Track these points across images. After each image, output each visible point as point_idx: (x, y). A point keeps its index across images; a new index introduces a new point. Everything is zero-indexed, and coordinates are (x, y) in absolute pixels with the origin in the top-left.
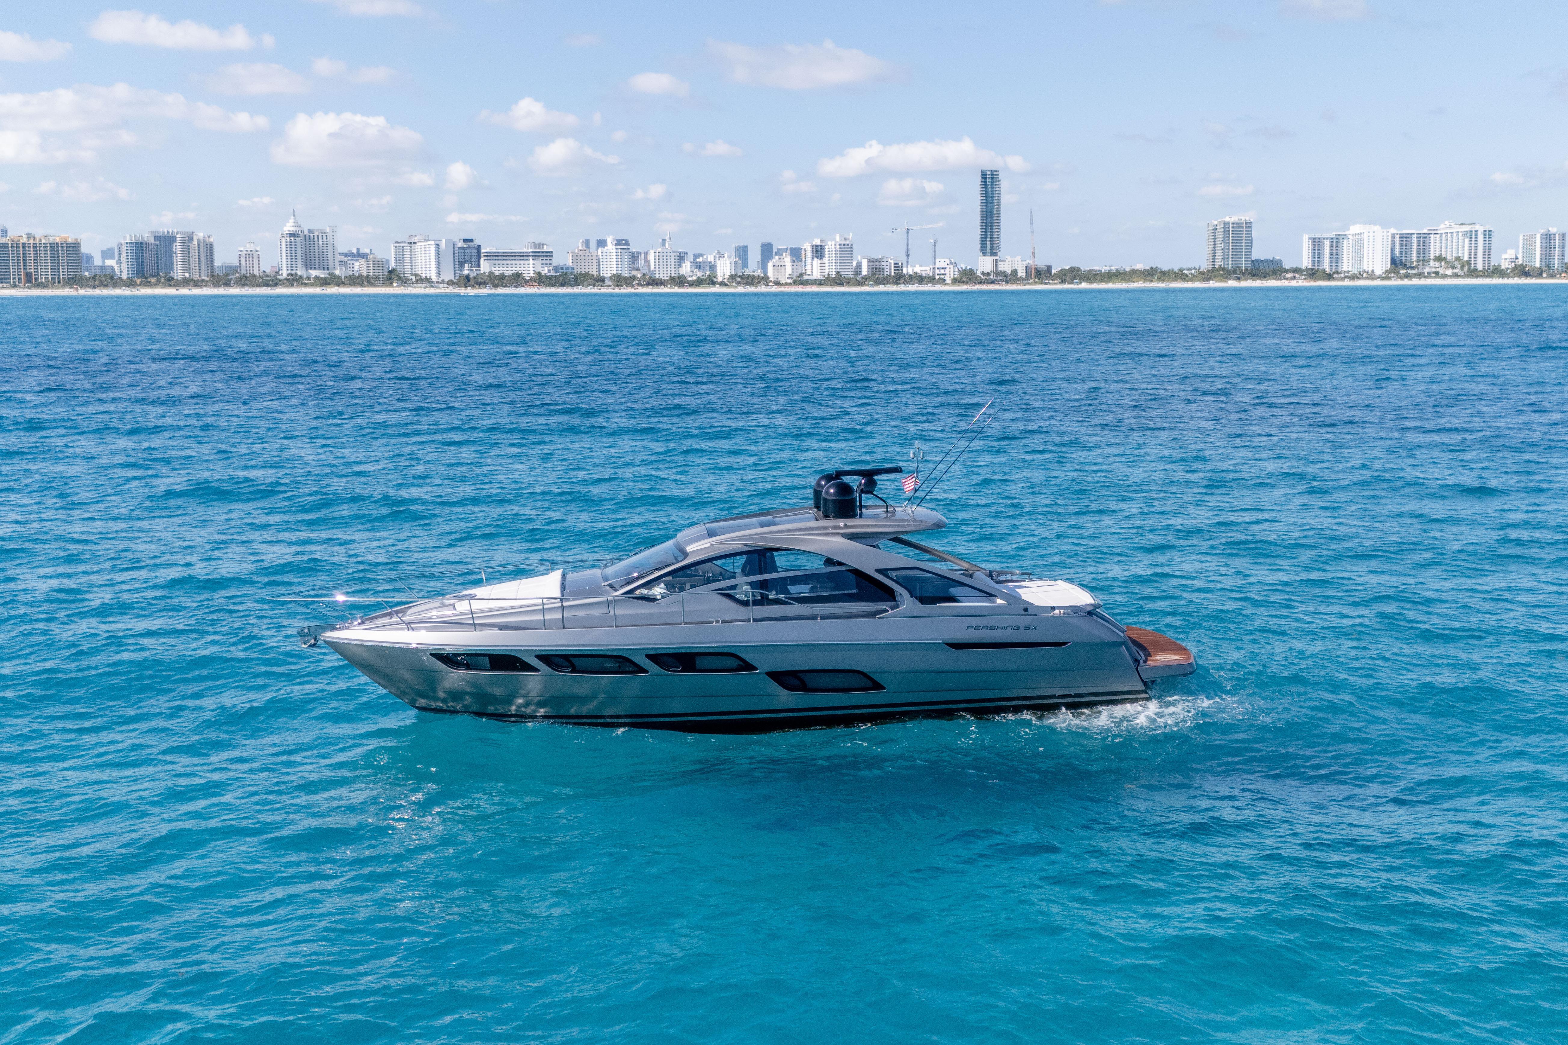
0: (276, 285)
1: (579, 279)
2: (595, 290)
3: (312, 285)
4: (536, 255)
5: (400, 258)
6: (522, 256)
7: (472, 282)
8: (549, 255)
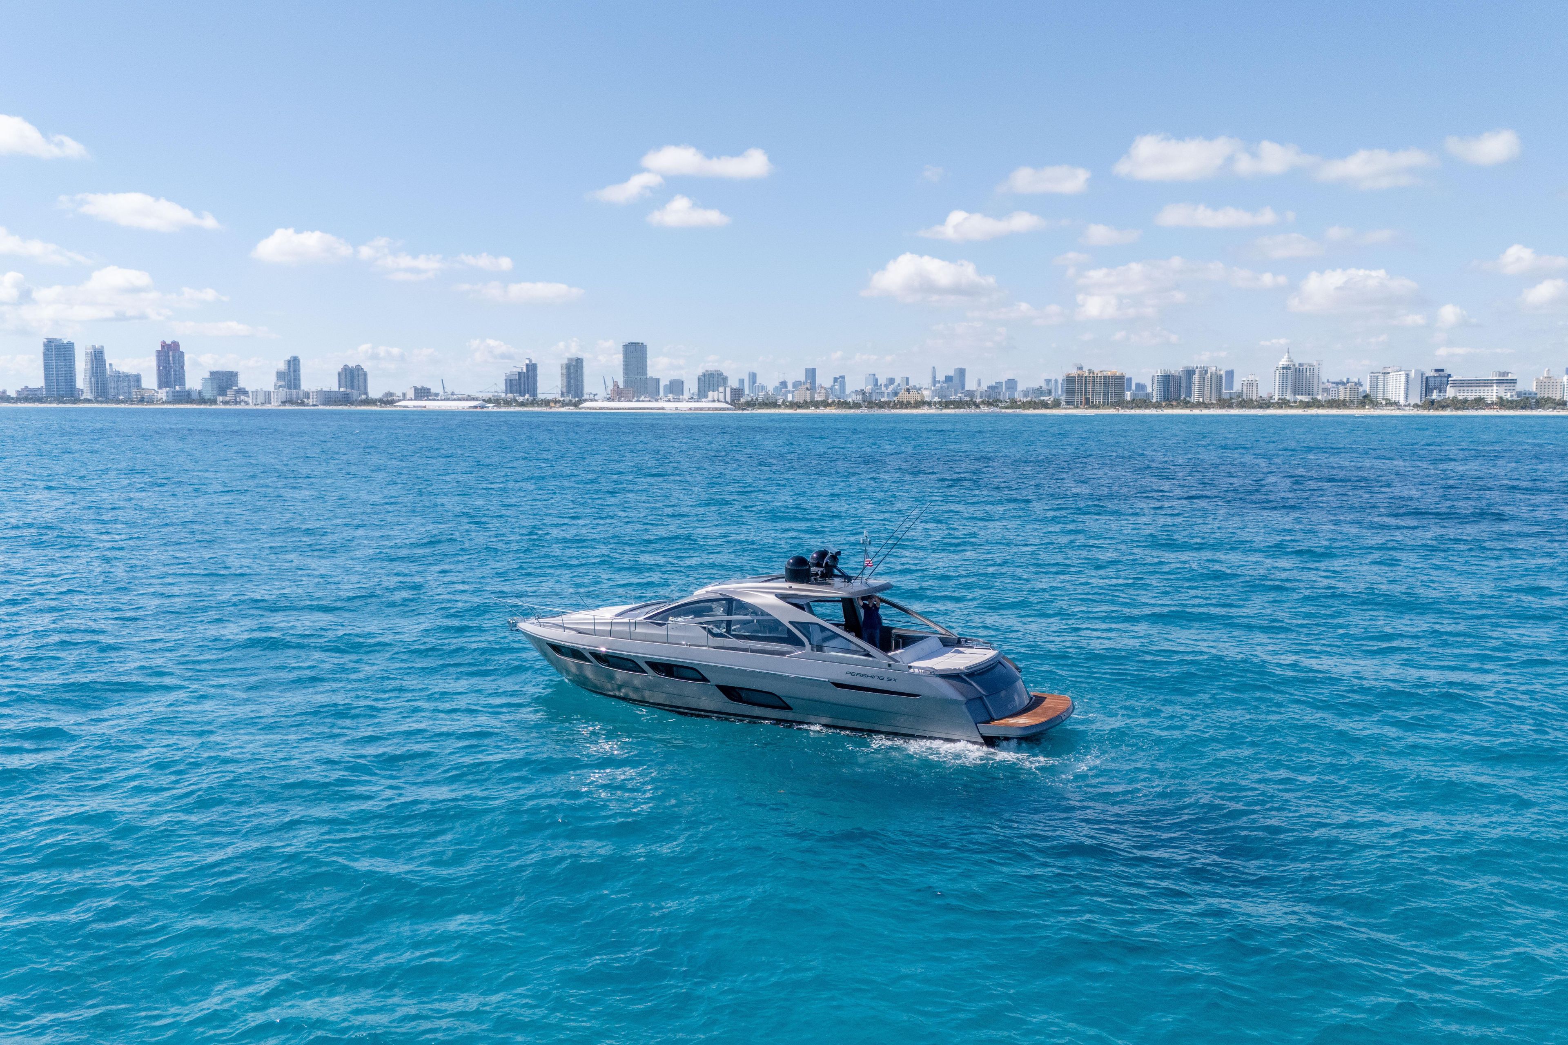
0: (1268, 407)
1: (1540, 403)
2: (1555, 413)
3: (1297, 407)
4: (1500, 382)
5: (1374, 386)
6: (1487, 383)
7: (1435, 406)
8: (1513, 382)
